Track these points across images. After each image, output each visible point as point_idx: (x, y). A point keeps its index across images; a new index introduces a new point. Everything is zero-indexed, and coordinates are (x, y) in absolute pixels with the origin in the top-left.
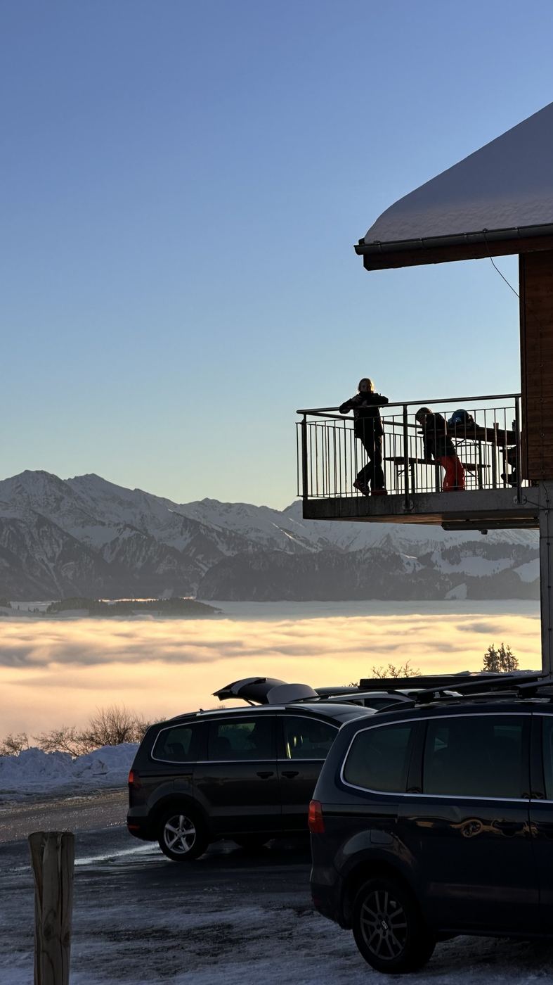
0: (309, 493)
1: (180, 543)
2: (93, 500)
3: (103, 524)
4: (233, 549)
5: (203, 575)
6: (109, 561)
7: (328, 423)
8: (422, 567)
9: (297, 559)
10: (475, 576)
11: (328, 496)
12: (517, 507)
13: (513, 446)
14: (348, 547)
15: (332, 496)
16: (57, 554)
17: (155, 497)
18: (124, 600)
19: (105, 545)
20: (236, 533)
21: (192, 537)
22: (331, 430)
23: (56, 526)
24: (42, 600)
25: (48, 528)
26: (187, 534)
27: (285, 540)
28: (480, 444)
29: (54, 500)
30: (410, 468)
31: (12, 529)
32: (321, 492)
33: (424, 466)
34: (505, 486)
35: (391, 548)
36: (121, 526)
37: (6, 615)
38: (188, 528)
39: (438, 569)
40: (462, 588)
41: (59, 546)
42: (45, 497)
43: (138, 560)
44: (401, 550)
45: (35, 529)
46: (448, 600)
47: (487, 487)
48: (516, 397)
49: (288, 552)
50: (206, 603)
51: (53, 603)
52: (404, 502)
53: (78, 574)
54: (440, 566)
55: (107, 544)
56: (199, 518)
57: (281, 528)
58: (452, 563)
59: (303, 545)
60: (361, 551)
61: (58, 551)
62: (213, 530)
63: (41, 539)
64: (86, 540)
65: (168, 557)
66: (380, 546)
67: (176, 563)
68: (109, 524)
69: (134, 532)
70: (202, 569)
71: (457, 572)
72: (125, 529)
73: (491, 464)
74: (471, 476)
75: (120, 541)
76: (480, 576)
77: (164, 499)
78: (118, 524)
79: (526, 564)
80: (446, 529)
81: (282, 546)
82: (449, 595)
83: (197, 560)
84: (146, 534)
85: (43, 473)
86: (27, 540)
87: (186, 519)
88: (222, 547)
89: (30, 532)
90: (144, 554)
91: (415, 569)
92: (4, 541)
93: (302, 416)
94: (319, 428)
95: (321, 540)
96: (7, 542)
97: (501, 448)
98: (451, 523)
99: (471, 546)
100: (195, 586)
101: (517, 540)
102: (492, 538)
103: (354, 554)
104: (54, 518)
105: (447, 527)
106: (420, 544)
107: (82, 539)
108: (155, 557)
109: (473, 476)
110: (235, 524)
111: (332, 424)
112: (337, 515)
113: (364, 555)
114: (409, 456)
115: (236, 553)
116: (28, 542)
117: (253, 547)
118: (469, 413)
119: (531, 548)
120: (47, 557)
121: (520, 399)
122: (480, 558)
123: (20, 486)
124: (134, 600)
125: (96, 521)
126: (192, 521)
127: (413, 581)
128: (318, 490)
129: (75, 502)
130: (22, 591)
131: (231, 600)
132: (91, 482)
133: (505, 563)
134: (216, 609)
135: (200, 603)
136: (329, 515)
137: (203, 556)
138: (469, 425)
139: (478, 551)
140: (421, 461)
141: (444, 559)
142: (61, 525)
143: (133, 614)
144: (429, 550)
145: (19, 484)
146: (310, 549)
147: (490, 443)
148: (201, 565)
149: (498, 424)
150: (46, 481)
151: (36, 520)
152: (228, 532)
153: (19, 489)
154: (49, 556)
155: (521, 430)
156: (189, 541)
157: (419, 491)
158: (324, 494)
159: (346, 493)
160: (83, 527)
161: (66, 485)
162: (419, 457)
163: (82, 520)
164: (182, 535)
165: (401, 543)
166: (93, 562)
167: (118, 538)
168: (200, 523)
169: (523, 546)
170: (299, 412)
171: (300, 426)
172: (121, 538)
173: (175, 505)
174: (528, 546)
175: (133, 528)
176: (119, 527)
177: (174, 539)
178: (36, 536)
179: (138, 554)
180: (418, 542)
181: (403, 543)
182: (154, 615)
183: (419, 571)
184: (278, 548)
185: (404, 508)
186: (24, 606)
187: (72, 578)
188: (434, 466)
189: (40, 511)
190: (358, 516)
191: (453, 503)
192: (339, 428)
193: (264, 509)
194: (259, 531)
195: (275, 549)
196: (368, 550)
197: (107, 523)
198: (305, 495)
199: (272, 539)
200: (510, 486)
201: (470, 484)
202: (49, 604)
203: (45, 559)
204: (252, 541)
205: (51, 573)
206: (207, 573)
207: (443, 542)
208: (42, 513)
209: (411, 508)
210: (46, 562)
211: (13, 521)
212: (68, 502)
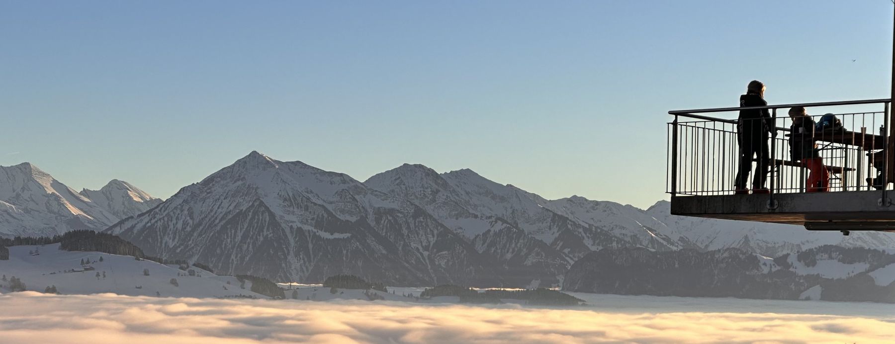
0: (678, 190)
1: (549, 237)
2: (467, 193)
3: (476, 217)
4: (598, 245)
5: (569, 267)
6: (481, 252)
7: (698, 125)
8: (778, 268)
9: (658, 256)
10: (830, 278)
11: (695, 194)
12: (882, 209)
13: (879, 150)
14: (707, 246)
15: (699, 194)
16: (432, 244)
17: (526, 192)
18: (494, 289)
19: (477, 237)
20: (602, 230)
21: (560, 232)
22: (701, 131)
23: (431, 216)
24: (416, 286)
25: (423, 219)
26: (555, 229)
27: (648, 237)
28: (846, 148)
29: (430, 193)
30: (776, 169)
31: (390, 218)
32: (688, 189)
33: (789, 167)
34: (869, 188)
35: (749, 249)
36: (493, 219)
37: (383, 298)
38: (556, 224)
39: (794, 270)
40: (817, 290)
41: (433, 236)
42: (422, 189)
43: (508, 252)
44: (758, 251)
45: (411, 219)
46: (802, 300)
47: (851, 189)
48: (886, 102)
49: (650, 249)
50: (572, 294)
51: (426, 289)
52: (769, 202)
53: (450, 263)
54: (796, 268)
55: (478, 235)
56: (567, 214)
57: (645, 227)
58: (808, 265)
59: (665, 243)
60: (719, 250)
61: (433, 240)
62: (579, 226)
63: (417, 229)
64: (459, 231)
65: (536, 249)
66: (738, 247)
67: (544, 255)
68: (482, 217)
69: (505, 225)
70: (569, 263)
71: (812, 274)
72: (496, 222)
73: (856, 167)
74: (835, 179)
75: (492, 233)
76: (835, 279)
77: (534, 195)
78: (490, 217)
79: (881, 268)
80: (808, 229)
81: (645, 243)
82: (804, 295)
83: (564, 253)
84: (517, 227)
85: (421, 166)
86: (404, 229)
87: (555, 215)
88: (588, 242)
89: (407, 223)
90: (513, 245)
91: (771, 270)
92: (383, 229)
93: (672, 118)
94: (690, 129)
95: (682, 239)
96: (384, 230)
97: (867, 152)
98: (815, 222)
99: (827, 249)
100: (561, 278)
101: (873, 246)
102: (848, 243)
103: (713, 253)
104: (429, 209)
105: (810, 226)
106: (777, 246)
107: (456, 230)
108: (525, 250)
109: (838, 178)
110: (601, 221)
111: (702, 125)
112: (702, 212)
113: (722, 254)
114: (776, 158)
115: (600, 248)
116: (405, 231)
117: (617, 243)
118: (838, 117)
119: (886, 253)
120: (422, 246)
121: (890, 104)
122: (835, 261)
123: (399, 178)
124: (502, 289)
125: (470, 214)
126: (561, 217)
127: (769, 281)
128: (685, 188)
129: (449, 195)
130: (397, 277)
131: (595, 293)
132: (466, 176)
133: (860, 267)
134: (580, 300)
135: (565, 294)
136: (695, 212)
137: (569, 250)
138: (836, 129)
139: (834, 255)
140: (787, 163)
141: (799, 260)
142: (436, 217)
143: (502, 303)
144: (785, 252)
145: (398, 177)
146: (671, 247)
147: (856, 147)
148: (567, 258)
149: (865, 128)
150: (424, 174)
151: (413, 211)
152: (594, 228)
153: (398, 181)
154: (424, 244)
155: (889, 135)
156: (557, 235)
157: (784, 191)
158: (691, 192)
159: (713, 191)
160: (457, 219)
161: (442, 178)
162: (785, 159)
163: (457, 212)
164: (550, 229)
165: (758, 244)
166: (465, 252)
167: (489, 231)
168: (567, 218)
169: (880, 252)
170: (671, 113)
171: (671, 126)
172: (492, 230)
173: (545, 201)
174: (884, 251)
175: (504, 221)
176: (491, 220)
177: (542, 233)
178: (412, 226)
179: (508, 246)
180: (775, 243)
181: (761, 244)
182: (520, 303)
183: (774, 272)
184: (640, 245)
185: (768, 207)
186: (399, 291)
187: (444, 267)
188: (799, 168)
189: (417, 202)
190: (723, 213)
191: (817, 203)
192: (709, 129)
193: (629, 207)
194: (624, 228)
195: (638, 246)
196: (726, 250)
197: (479, 216)
198: (674, 192)
199: (635, 236)
200: (874, 189)
201: (835, 186)
202: (422, 290)
203: (420, 248)
204: (616, 237)
205: (425, 261)
206: (573, 266)
207: (799, 245)
208: (418, 205)
209: (775, 207)
210: (421, 251)
211: (391, 211)
212: (443, 195)
